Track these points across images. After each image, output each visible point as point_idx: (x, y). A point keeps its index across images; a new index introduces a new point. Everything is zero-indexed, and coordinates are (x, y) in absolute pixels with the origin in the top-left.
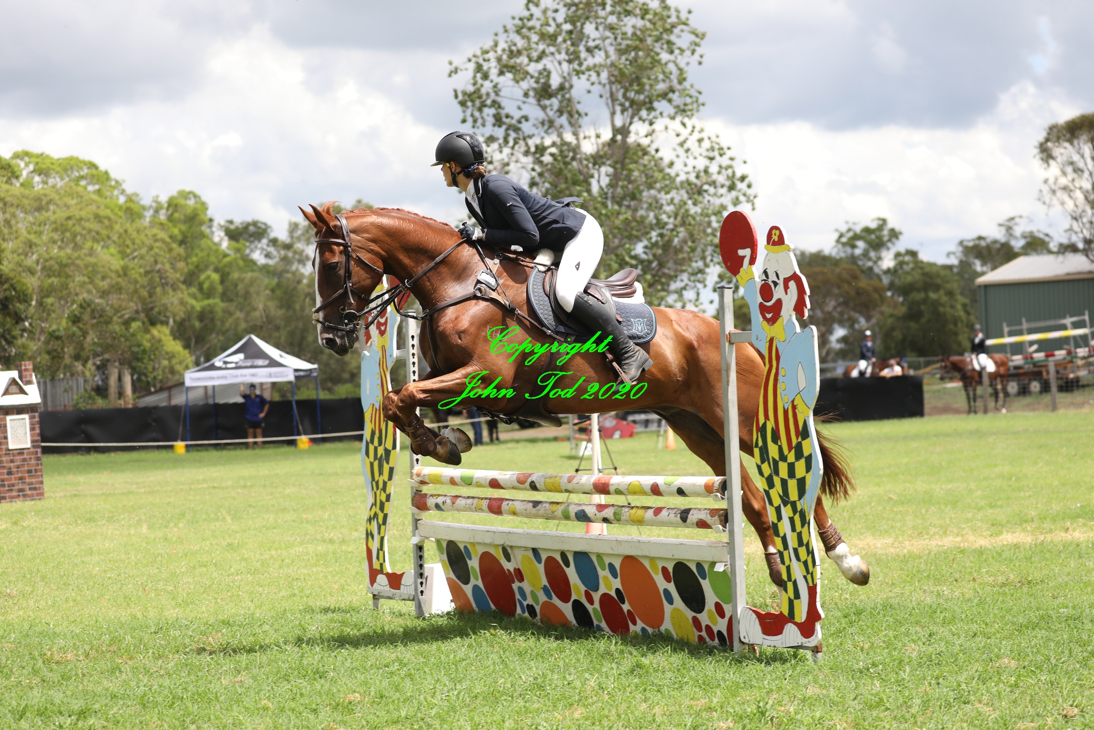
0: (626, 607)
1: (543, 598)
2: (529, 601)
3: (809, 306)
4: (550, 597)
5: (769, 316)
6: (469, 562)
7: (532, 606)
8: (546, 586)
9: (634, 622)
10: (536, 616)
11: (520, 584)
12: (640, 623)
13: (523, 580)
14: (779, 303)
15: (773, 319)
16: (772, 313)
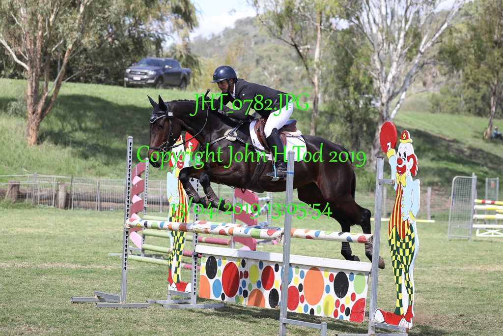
0: (301, 294)
1: (255, 287)
2: (247, 288)
3: (417, 170)
4: (259, 287)
5: (400, 172)
6: (218, 268)
7: (247, 291)
8: (259, 281)
9: (302, 302)
10: (247, 296)
11: (245, 279)
12: (305, 302)
13: (247, 277)
14: (405, 166)
15: (402, 173)
16: (402, 171)
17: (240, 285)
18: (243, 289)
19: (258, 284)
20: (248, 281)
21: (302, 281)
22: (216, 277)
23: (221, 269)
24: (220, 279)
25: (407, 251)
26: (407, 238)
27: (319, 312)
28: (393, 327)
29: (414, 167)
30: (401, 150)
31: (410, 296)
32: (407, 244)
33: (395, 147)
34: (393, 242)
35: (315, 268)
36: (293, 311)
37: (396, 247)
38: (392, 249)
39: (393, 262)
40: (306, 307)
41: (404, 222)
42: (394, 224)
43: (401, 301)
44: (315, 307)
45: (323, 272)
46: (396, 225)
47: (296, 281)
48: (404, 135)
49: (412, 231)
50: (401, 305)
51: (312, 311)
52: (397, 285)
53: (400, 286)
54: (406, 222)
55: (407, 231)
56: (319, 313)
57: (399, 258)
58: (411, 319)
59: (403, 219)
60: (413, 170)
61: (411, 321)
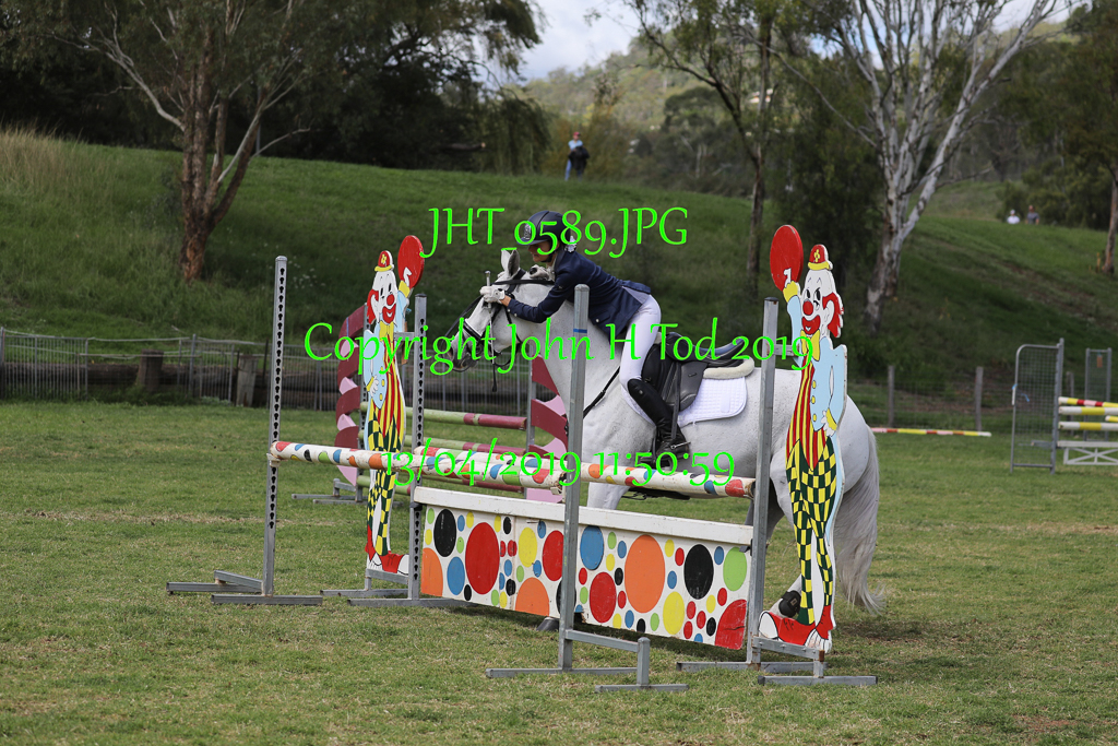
1: (529, 574)
2: (513, 576)
3: (842, 325)
4: (538, 573)
5: (808, 329)
6: (459, 534)
7: (514, 582)
8: (538, 561)
9: (622, 606)
10: (513, 593)
11: (510, 558)
12: (628, 606)
13: (514, 554)
14: (818, 318)
15: (812, 332)
16: (812, 327)
17: (501, 570)
18: (507, 579)
19: (536, 567)
20: (516, 561)
21: (621, 563)
22: (455, 553)
23: (463, 536)
24: (462, 557)
25: (822, 492)
26: (821, 465)
27: (655, 624)
28: (794, 649)
29: (835, 318)
30: (810, 284)
31: (827, 584)
32: (822, 479)
33: (800, 277)
34: (795, 474)
35: (647, 536)
36: (605, 625)
37: (801, 483)
38: (793, 489)
39: (795, 515)
40: (629, 616)
41: (815, 433)
42: (798, 437)
43: (809, 596)
44: (647, 617)
45: (662, 544)
46: (801, 439)
47: (611, 563)
48: (817, 255)
49: (831, 452)
50: (810, 605)
51: (641, 624)
52: (803, 562)
53: (808, 563)
54: (820, 433)
55: (822, 451)
56: (654, 630)
57: (806, 508)
58: (829, 633)
59: (815, 426)
60: (832, 327)
61: (830, 637)
